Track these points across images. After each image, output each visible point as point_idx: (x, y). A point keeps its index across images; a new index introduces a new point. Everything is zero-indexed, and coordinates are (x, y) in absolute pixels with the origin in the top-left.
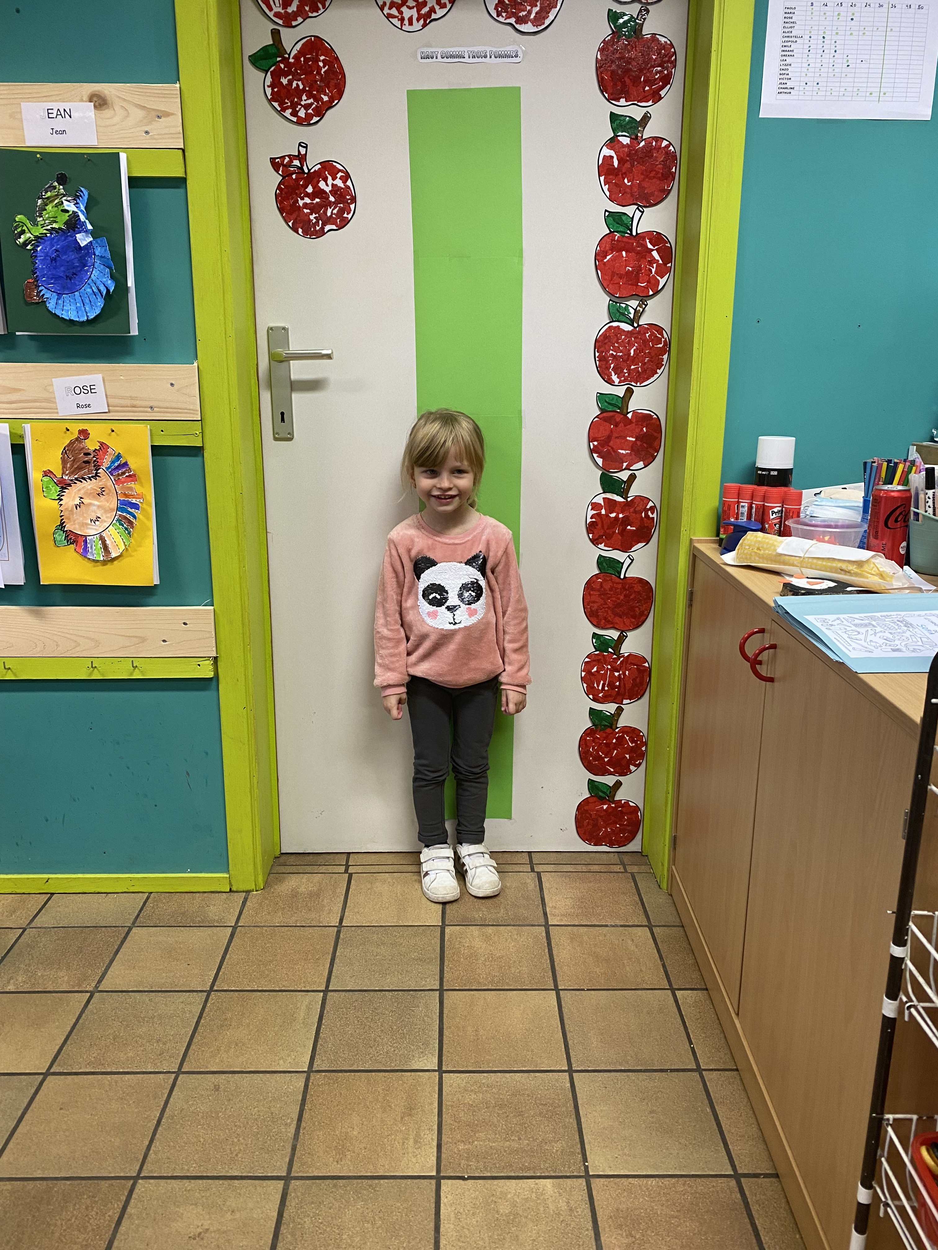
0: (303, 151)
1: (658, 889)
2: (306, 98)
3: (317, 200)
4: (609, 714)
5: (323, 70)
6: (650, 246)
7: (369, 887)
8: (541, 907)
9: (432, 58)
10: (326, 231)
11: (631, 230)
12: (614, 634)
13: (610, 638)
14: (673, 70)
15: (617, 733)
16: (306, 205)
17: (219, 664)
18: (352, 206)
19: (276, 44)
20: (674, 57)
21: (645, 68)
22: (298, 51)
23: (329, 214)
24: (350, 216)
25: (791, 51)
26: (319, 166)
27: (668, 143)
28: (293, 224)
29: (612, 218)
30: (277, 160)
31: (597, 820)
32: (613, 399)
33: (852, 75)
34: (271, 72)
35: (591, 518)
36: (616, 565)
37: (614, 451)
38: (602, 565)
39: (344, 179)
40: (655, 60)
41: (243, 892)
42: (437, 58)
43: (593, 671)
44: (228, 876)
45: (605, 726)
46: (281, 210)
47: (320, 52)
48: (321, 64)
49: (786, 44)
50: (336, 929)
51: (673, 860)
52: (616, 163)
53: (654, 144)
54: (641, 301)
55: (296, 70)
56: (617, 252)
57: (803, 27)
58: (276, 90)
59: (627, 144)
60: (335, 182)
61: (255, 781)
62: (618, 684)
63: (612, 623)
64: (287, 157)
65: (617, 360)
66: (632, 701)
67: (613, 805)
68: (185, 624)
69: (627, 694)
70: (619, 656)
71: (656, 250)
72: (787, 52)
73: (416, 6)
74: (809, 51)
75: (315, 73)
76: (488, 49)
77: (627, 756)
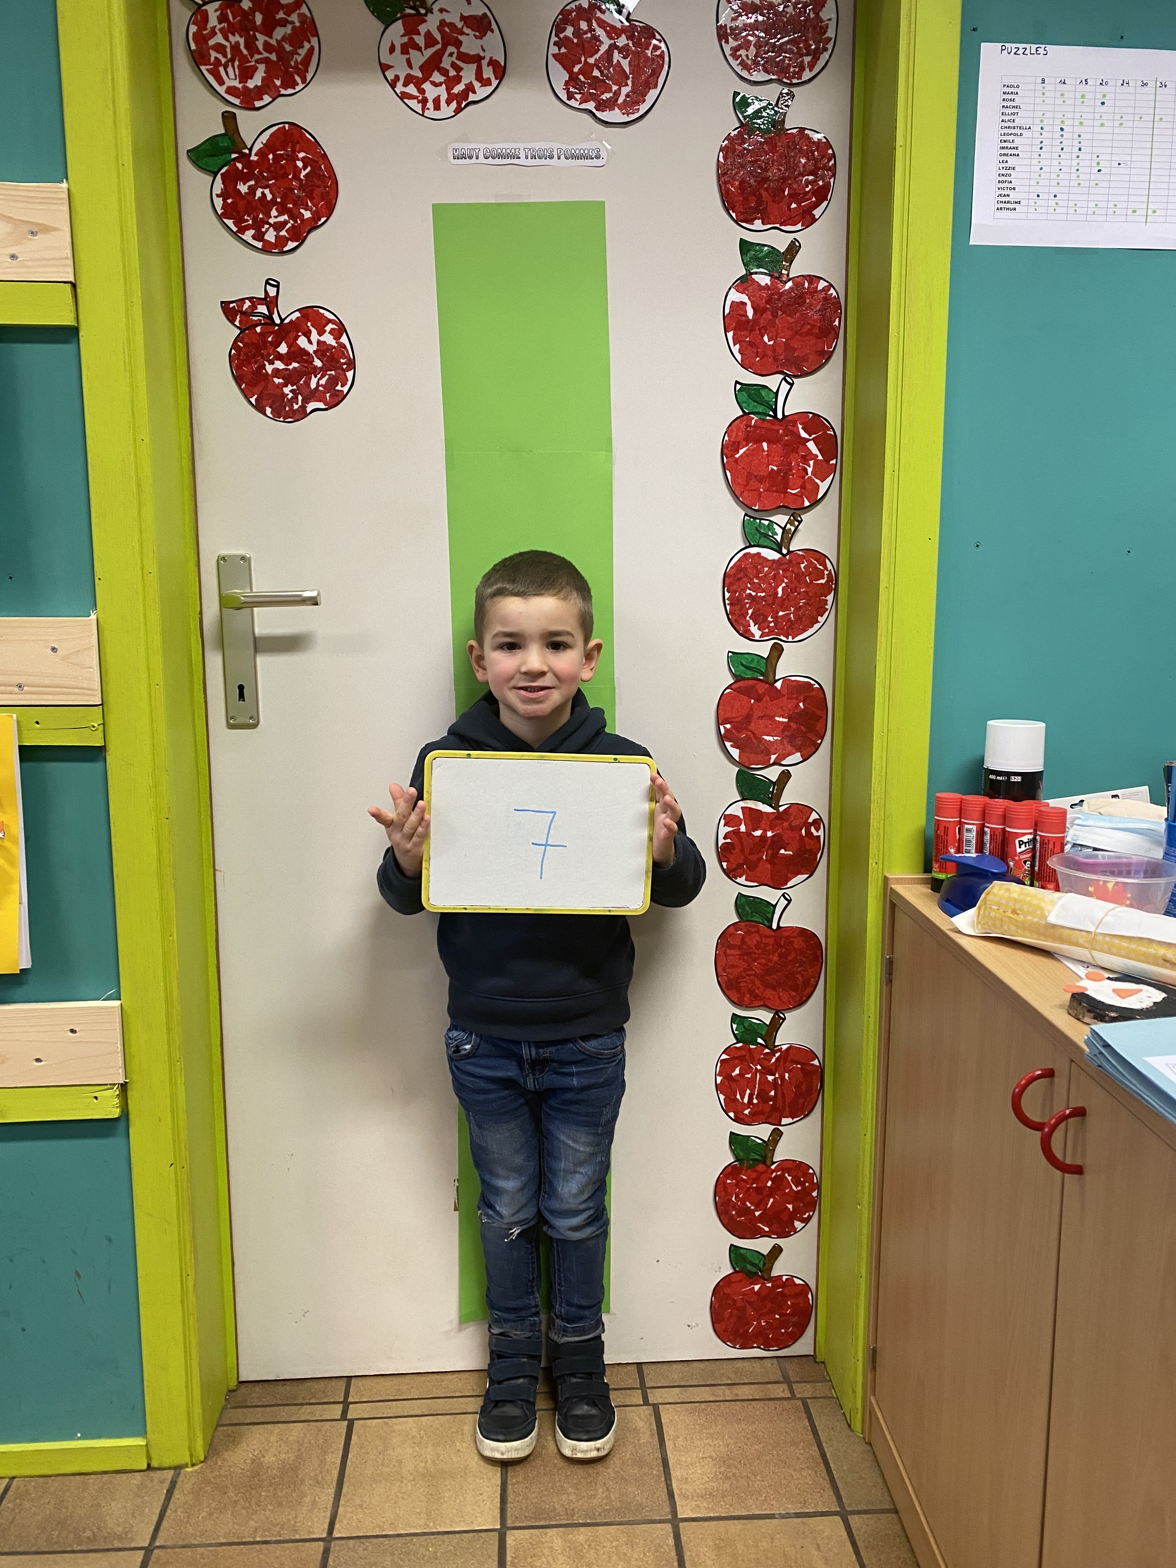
0: (272, 292)
1: (848, 1431)
2: (276, 214)
3: (295, 365)
4: (760, 1141)
5: (303, 173)
6: (803, 434)
7: (381, 1448)
8: (663, 1479)
9: (471, 158)
10: (308, 412)
11: (775, 411)
12: (765, 1016)
13: (758, 1022)
14: (832, 180)
15: (773, 1171)
16: (277, 373)
17: (130, 1093)
18: (350, 374)
19: (230, 134)
20: (832, 162)
21: (788, 178)
22: (265, 145)
23: (313, 385)
24: (345, 389)
25: (1014, 148)
26: (298, 314)
27: (826, 284)
28: (256, 400)
29: (745, 393)
30: (231, 305)
31: (744, 1308)
32: (753, 660)
33: (1106, 184)
34: (222, 175)
35: (725, 838)
36: (765, 909)
37: (756, 737)
38: (743, 909)
39: (337, 332)
40: (804, 166)
41: (170, 1468)
42: (477, 158)
43: (733, 1074)
44: (144, 1443)
45: (754, 1160)
46: (238, 380)
47: (298, 146)
48: (300, 164)
49: (1005, 138)
50: (321, 1543)
51: (872, 1387)
52: (750, 313)
53: (806, 285)
54: (792, 515)
55: (261, 172)
56: (754, 444)
57: (1030, 114)
58: (229, 201)
59: (766, 284)
60: (322, 339)
61: (191, 1283)
62: (772, 1093)
63: (762, 999)
64: (247, 301)
65: (758, 603)
66: (795, 1120)
67: (770, 1285)
68: (73, 1031)
69: (787, 1109)
70: (774, 1049)
71: (813, 439)
72: (1008, 150)
73: (445, 82)
74: (1041, 148)
75: (290, 177)
76: (555, 146)
77: (790, 1207)
